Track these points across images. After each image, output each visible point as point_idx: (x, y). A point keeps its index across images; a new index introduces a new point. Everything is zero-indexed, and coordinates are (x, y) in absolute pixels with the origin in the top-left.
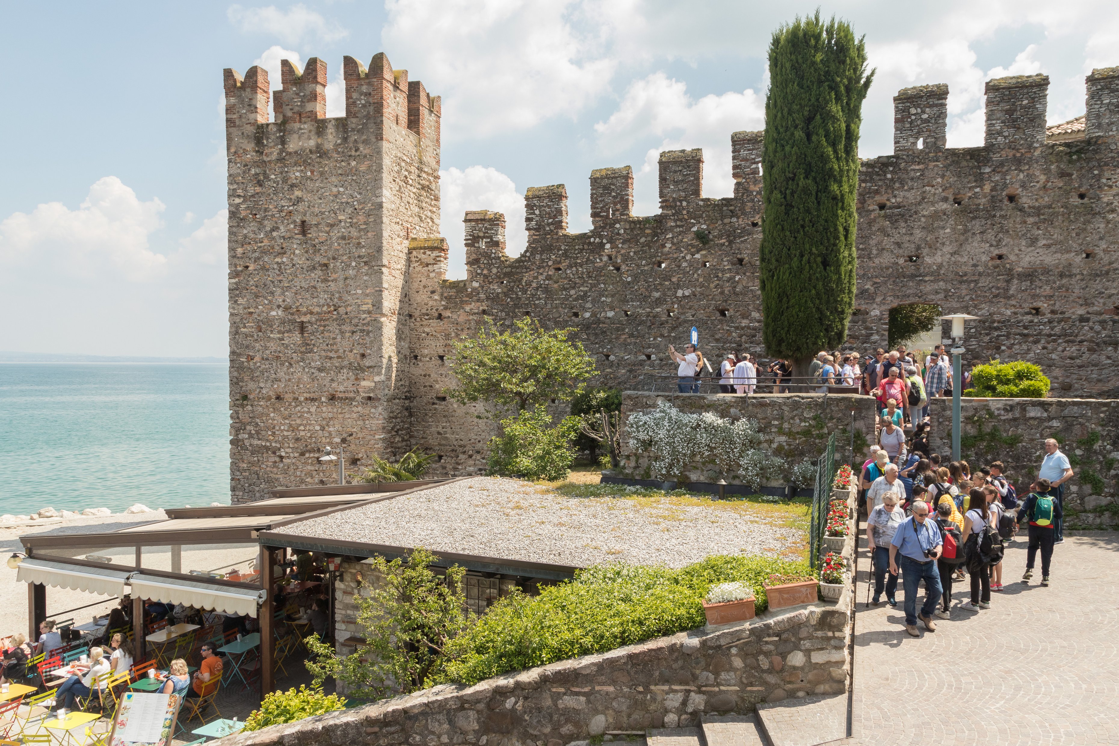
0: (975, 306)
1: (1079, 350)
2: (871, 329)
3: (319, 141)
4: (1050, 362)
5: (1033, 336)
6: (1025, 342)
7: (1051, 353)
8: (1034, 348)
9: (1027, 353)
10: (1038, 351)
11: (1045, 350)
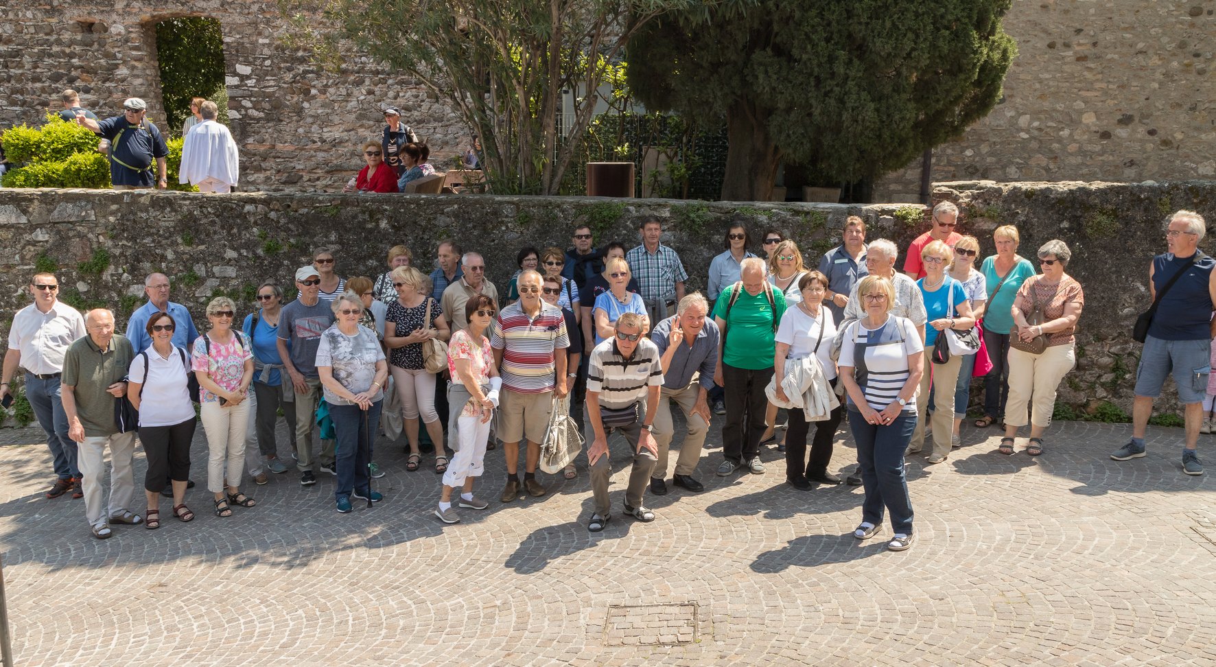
0: (268, 22)
1: (417, 96)
2: (114, 57)
5: (352, 72)
6: (344, 83)
7: (380, 101)
8: (356, 92)
9: (347, 101)
10: (362, 97)
11: (372, 96)
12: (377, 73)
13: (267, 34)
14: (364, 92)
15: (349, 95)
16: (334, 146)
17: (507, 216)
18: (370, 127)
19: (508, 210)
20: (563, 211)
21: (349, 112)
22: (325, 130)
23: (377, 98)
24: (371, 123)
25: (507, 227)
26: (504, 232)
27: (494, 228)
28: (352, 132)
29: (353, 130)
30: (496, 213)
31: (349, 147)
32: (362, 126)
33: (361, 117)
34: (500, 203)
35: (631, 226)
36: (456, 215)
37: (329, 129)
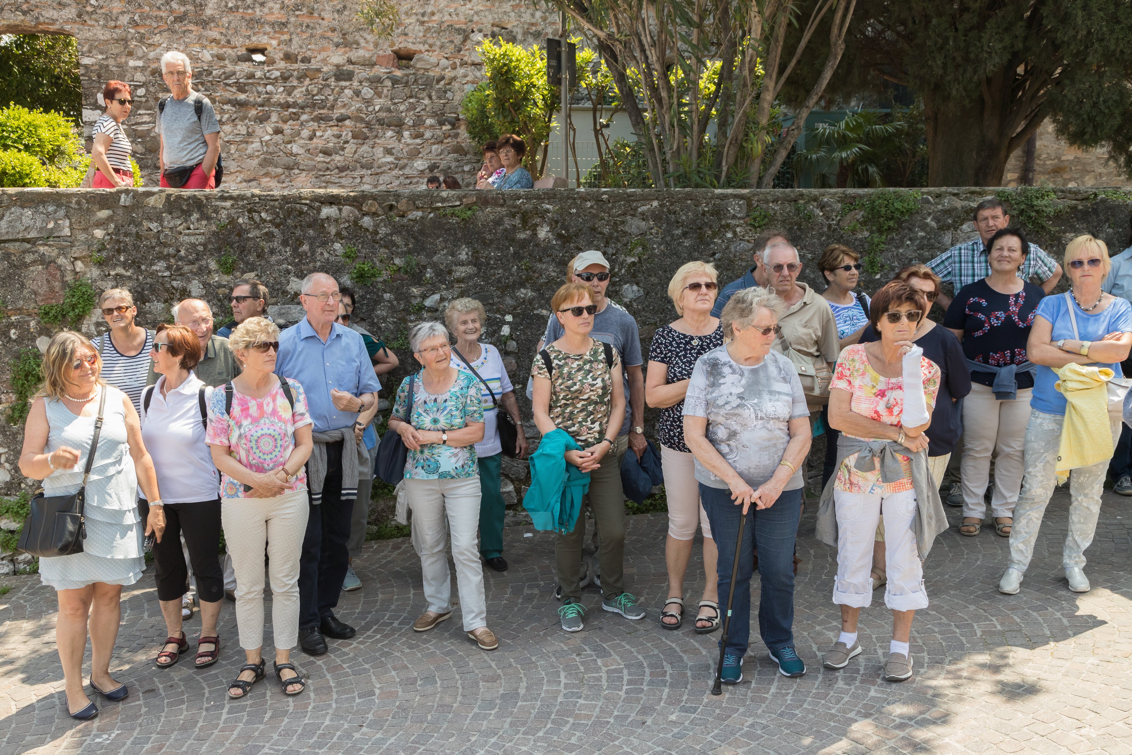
0: (142, 39)
1: (339, 136)
4: (290, 160)
11: (280, 136)
12: (287, 106)
13: (140, 53)
17: (734, 217)
19: (734, 208)
20: (822, 207)
25: (735, 233)
26: (730, 240)
27: (715, 235)
29: (254, 179)
30: (718, 212)
34: (725, 197)
35: (933, 224)
36: (656, 217)
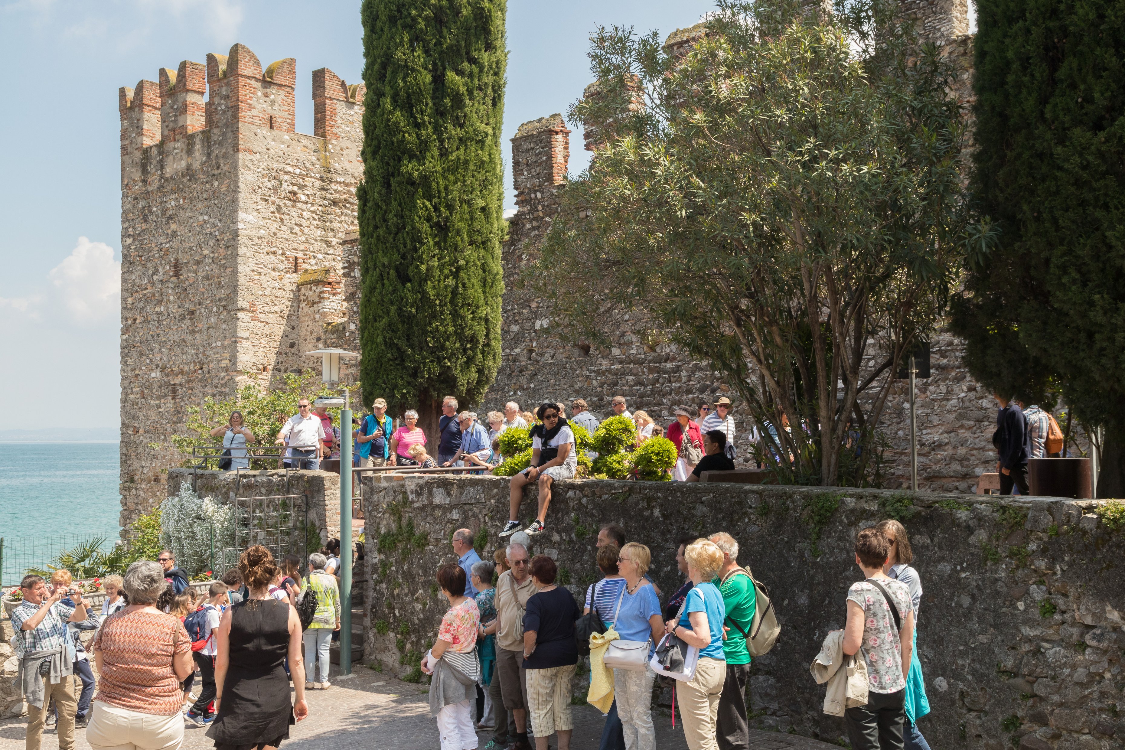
3: (189, 161)
7: (982, 398)
8: (956, 390)
9: (948, 400)
10: (963, 395)
11: (973, 393)
14: (965, 388)
15: (949, 392)
16: (934, 450)
17: (751, 507)
18: (970, 428)
19: (752, 500)
20: (793, 502)
21: (949, 412)
22: (924, 432)
23: (978, 395)
24: (971, 423)
25: (750, 519)
26: (746, 524)
27: (739, 519)
28: (953, 434)
30: (741, 503)
31: (949, 451)
32: (962, 427)
33: (961, 417)
34: (747, 492)
35: (845, 520)
36: (710, 504)
37: (928, 431)
